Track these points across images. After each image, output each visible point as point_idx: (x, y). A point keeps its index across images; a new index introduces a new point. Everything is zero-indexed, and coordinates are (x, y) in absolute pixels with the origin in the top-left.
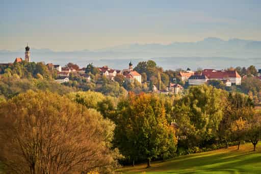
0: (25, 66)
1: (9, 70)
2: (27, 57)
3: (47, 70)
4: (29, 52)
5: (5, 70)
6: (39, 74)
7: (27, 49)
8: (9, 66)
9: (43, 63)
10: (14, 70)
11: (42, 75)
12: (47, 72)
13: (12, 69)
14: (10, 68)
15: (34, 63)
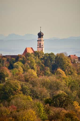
0: (41, 59)
1: (19, 64)
2: (40, 46)
3: (71, 64)
4: (42, 39)
5: (15, 64)
6: (59, 70)
7: (40, 35)
8: (20, 59)
9: (65, 55)
10: (26, 64)
11: (64, 71)
12: (70, 67)
13: (24, 62)
14: (21, 61)
15: (52, 54)
